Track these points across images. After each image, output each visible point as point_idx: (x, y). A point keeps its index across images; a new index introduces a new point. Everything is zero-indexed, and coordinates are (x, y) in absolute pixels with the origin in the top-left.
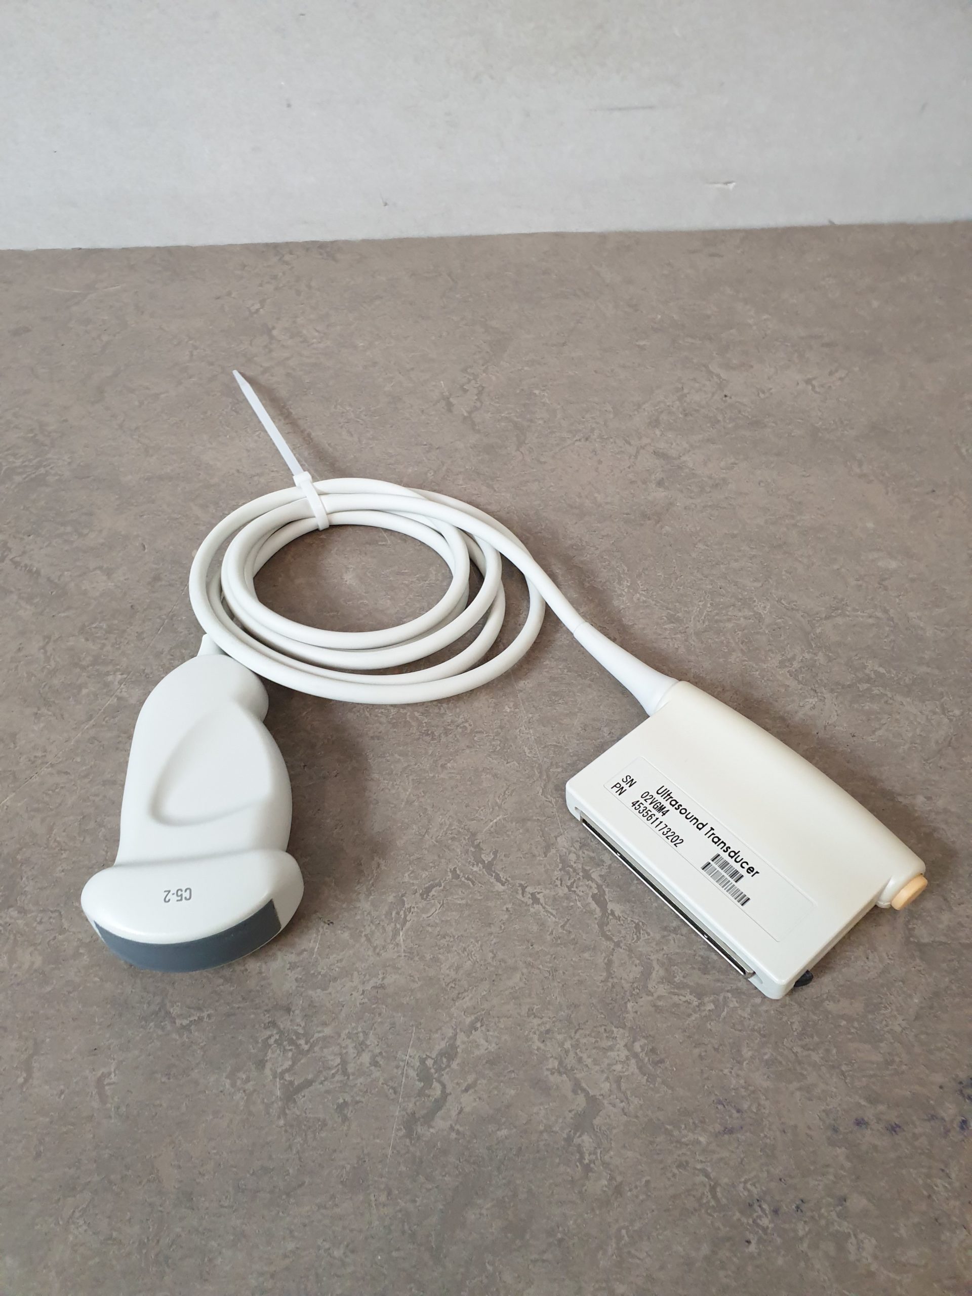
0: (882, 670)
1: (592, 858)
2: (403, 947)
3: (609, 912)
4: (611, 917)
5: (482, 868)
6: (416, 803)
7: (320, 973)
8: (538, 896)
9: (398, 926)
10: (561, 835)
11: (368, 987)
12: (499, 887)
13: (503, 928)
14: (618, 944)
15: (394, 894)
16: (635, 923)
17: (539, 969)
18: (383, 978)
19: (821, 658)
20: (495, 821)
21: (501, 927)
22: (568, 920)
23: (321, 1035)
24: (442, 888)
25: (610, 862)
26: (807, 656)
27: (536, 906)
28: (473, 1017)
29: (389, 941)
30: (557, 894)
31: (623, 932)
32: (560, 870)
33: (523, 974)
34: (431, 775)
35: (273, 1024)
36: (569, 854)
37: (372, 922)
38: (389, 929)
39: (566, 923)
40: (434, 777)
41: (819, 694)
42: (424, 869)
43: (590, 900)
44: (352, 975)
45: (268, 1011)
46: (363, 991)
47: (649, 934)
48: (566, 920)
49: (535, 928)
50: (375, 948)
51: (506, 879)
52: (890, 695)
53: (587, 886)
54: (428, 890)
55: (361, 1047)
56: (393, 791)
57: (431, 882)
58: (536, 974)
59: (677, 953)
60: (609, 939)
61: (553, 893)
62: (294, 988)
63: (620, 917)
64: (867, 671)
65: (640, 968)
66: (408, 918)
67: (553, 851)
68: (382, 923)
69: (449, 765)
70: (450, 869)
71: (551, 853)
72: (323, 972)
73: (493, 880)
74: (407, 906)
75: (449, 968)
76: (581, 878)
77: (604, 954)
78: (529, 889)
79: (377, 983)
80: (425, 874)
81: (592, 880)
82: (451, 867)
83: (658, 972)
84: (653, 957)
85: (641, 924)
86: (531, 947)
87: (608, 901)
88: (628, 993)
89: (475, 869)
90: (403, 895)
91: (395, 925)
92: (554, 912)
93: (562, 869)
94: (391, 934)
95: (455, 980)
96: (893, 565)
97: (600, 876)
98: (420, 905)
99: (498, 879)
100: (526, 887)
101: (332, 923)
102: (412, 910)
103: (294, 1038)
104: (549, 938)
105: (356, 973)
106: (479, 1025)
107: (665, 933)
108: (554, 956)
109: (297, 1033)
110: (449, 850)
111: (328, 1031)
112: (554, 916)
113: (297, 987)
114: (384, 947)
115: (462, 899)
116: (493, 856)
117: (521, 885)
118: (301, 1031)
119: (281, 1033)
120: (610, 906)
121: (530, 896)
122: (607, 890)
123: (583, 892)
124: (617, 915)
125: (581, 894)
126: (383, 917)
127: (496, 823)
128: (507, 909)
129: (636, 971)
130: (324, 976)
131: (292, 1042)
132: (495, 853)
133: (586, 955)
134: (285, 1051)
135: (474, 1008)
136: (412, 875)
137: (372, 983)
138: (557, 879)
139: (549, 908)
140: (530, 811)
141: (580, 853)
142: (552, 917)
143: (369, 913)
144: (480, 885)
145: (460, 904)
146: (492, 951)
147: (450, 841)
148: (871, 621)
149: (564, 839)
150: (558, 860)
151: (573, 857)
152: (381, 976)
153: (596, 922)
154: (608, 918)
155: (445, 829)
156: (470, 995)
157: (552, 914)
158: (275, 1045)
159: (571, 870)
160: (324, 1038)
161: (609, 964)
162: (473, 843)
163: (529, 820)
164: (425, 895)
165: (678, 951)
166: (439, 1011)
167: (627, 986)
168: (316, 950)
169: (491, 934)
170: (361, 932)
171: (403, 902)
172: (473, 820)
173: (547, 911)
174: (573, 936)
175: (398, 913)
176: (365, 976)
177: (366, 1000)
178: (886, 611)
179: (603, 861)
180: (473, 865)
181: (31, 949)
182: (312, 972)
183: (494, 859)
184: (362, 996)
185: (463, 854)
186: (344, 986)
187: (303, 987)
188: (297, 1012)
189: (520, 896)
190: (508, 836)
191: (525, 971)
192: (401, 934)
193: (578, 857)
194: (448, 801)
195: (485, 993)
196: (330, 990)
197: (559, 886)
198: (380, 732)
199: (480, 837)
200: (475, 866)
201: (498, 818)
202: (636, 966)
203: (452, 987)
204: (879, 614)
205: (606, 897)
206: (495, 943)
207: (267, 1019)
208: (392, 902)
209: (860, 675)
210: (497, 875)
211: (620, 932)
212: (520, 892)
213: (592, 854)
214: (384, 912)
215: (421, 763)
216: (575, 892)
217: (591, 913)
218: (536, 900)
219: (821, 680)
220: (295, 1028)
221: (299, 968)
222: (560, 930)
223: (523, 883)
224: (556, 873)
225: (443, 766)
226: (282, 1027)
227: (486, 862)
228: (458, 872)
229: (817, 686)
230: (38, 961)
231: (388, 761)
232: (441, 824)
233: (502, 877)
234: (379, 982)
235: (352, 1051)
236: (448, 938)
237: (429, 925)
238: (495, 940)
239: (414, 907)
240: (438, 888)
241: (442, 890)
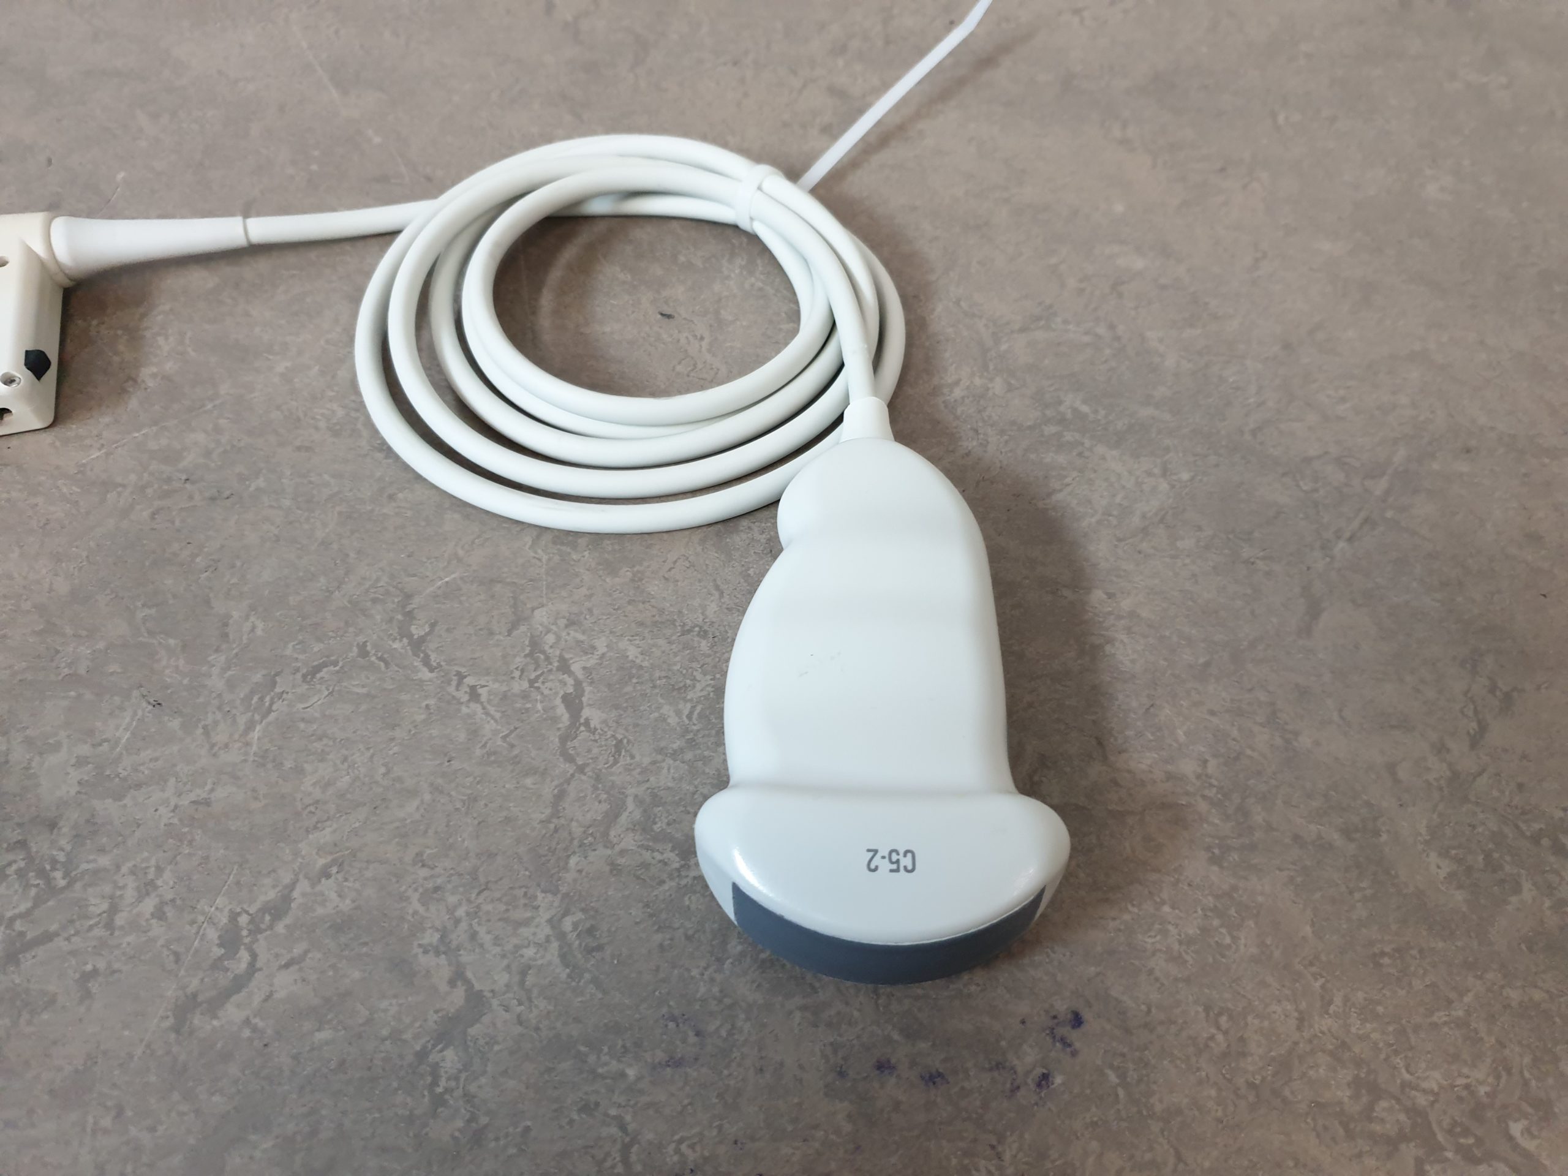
0: (1085, 409)
1: (579, 643)
2: (254, 748)
3: (582, 720)
4: (582, 728)
5: (406, 644)
6: (335, 546)
7: (118, 776)
8: (480, 691)
9: (257, 717)
10: (543, 606)
11: (185, 802)
12: (425, 674)
13: (413, 732)
14: (581, 769)
15: (264, 672)
16: (616, 739)
17: (450, 796)
18: (212, 790)
19: (998, 386)
20: (447, 579)
21: (410, 731)
22: (516, 729)
23: (90, 866)
24: (337, 668)
25: (605, 650)
26: (978, 381)
27: (473, 705)
28: (329, 858)
29: (236, 737)
30: (509, 690)
31: (595, 751)
32: (526, 656)
33: (422, 802)
34: (369, 508)
35: (22, 844)
36: (546, 634)
37: (219, 708)
38: (242, 720)
39: (511, 732)
40: (372, 511)
41: (981, 436)
42: (319, 640)
43: (558, 701)
44: (166, 781)
45: (20, 825)
46: (176, 807)
47: (632, 757)
48: (512, 728)
49: (462, 737)
50: (213, 746)
51: (439, 664)
52: (1087, 443)
53: (561, 681)
54: (318, 669)
55: (147, 888)
56: (306, 527)
57: (324, 659)
58: (443, 804)
59: (669, 788)
60: (570, 759)
61: (504, 688)
62: (73, 792)
63: (596, 729)
64: (1062, 408)
65: (605, 807)
66: (274, 707)
67: (523, 628)
68: (234, 711)
69: (400, 495)
70: (358, 644)
71: (519, 631)
72: (124, 774)
73: (417, 663)
74: (278, 690)
75: (314, 784)
76: (554, 669)
77: (556, 783)
78: (470, 681)
79: (199, 796)
80: (317, 647)
81: (570, 673)
82: (361, 639)
83: (632, 812)
84: (631, 791)
85: (625, 741)
86: (447, 764)
87: (585, 704)
88: (576, 843)
89: (396, 645)
90: (277, 674)
91: (253, 716)
92: (498, 715)
93: (530, 655)
94: (242, 728)
95: (317, 802)
96: (1139, 264)
97: (584, 668)
98: (299, 690)
99: (426, 662)
100: (465, 677)
101: (159, 704)
102: (285, 696)
103: (48, 867)
104: (478, 752)
105: (172, 780)
106: (334, 870)
107: (659, 757)
108: (478, 779)
109: (54, 862)
110: (365, 615)
111: (104, 861)
112: (496, 721)
113: (79, 792)
114: (226, 746)
115: (363, 686)
116: (427, 630)
117: (458, 674)
118: (61, 857)
119: (30, 859)
120: (586, 713)
121: (468, 690)
122: (588, 689)
123: (551, 689)
124: (592, 726)
125: (546, 692)
126: (238, 702)
127: (447, 582)
128: (427, 706)
129: (597, 810)
130: (125, 779)
131: (42, 873)
132: (433, 625)
133: (529, 781)
134: (27, 886)
135: (335, 845)
136: (297, 647)
137: (192, 797)
138: (517, 669)
139: (492, 710)
140: (506, 570)
141: (564, 634)
142: (492, 722)
143: (220, 696)
144: (396, 669)
145: (358, 694)
146: (385, 765)
147: (369, 604)
148: (1086, 339)
149: (544, 613)
150: (527, 643)
151: (550, 639)
152: (208, 787)
153: (558, 734)
154: (578, 729)
155: (367, 586)
156: (335, 826)
157: (493, 718)
158: (15, 876)
159: (542, 657)
160: (96, 872)
161: (560, 796)
162: (404, 607)
163: (500, 582)
164: (309, 677)
165: (670, 784)
166: (282, 845)
167: (577, 831)
168: (124, 741)
169: (392, 739)
170: (199, 720)
171: (274, 684)
172: (414, 575)
173: (487, 714)
174: (516, 752)
175: (261, 699)
176: (185, 784)
177: (175, 821)
178: (1112, 327)
179: (594, 648)
180: (394, 640)
182: (108, 773)
183: (427, 634)
184: (172, 814)
185: (384, 623)
186: (150, 797)
187: (86, 794)
188: (65, 830)
189: (452, 689)
190: (461, 602)
191: (428, 797)
192: (258, 728)
193: (558, 638)
194: (384, 546)
195: (357, 825)
196: (127, 801)
197: (517, 679)
198: (312, 442)
199: (416, 601)
200: (397, 641)
201: (453, 576)
202: (600, 802)
203: (311, 812)
204: (1101, 330)
205: (584, 699)
206: (395, 754)
207: (15, 836)
208: (257, 683)
209: (1049, 413)
210: (427, 656)
211: (589, 751)
212: (454, 683)
213: (581, 637)
214: (242, 695)
215: (359, 490)
216: (538, 688)
217: (555, 720)
218: (474, 694)
219: (990, 417)
220: (55, 853)
221: (90, 765)
222: (499, 742)
223: (463, 670)
224: (518, 659)
225: (391, 497)
226: (34, 850)
227: (416, 637)
228: (369, 648)
229: (980, 424)
231: (311, 482)
232: (364, 579)
233: (433, 660)
234: (205, 795)
235: (130, 894)
236: (325, 741)
237: (303, 720)
238: (396, 749)
239: (287, 693)
240: (332, 668)
241: (338, 672)
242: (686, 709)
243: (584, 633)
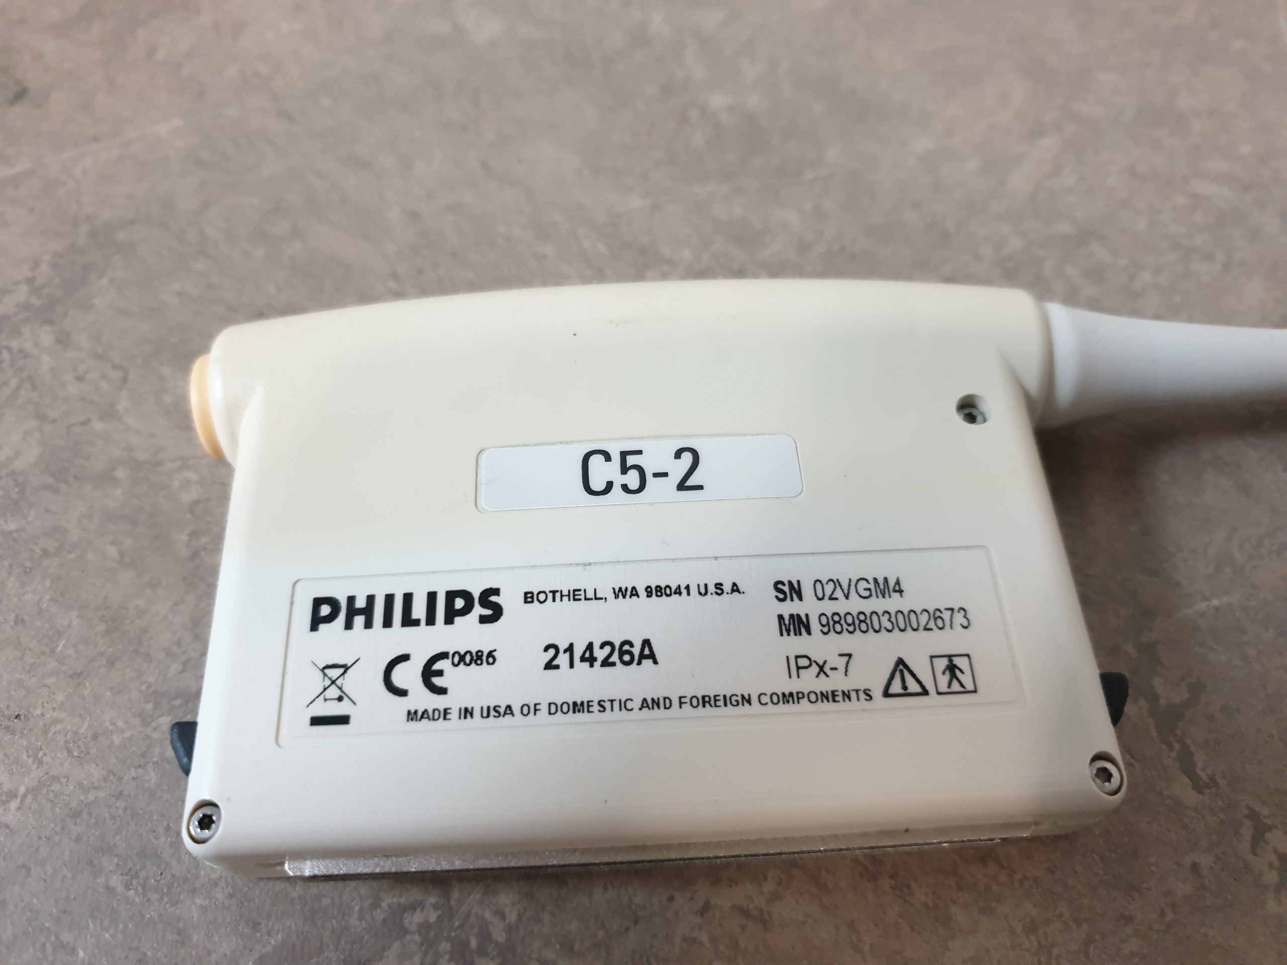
20: (1216, 602)
21: (1162, 914)
51: (1212, 778)
103: (474, 943)
116: (1188, 696)
117: (1253, 815)
118: (499, 934)
121: (1274, 858)
127: (1217, 609)
128: (1195, 867)
131: (462, 955)
158: (417, 938)
162: (1141, 633)
169: (1129, 919)
181: (32, 423)
183: (1185, 704)
189: (1243, 846)
199: (1162, 628)
201: (1225, 599)
212: (1248, 834)
220: (488, 915)
223: (1264, 811)
227: (1163, 702)
230: (31, 455)
233: (1200, 764)
238: (1133, 945)
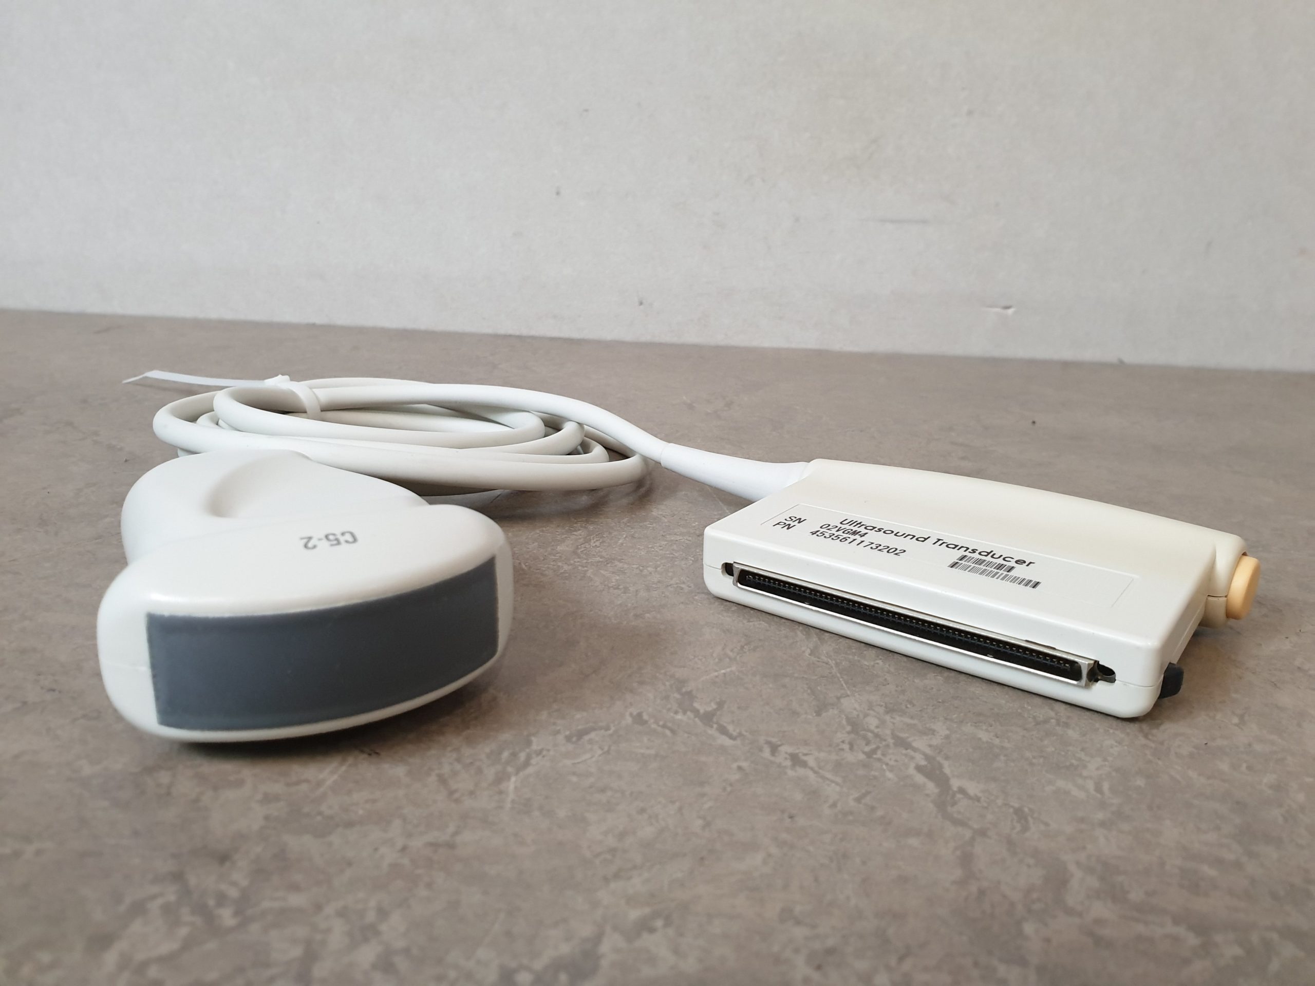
1: (910, 725)
2: (512, 797)
3: (955, 789)
4: (959, 796)
5: (692, 717)
7: (320, 814)
8: (804, 758)
9: (510, 770)
10: (848, 696)
11: (417, 843)
12: (725, 741)
13: (728, 789)
14: (981, 833)
15: (512, 733)
16: (1012, 807)
17: (808, 851)
18: (456, 833)
20: (723, 671)
21: (724, 789)
22: (869, 792)
23: (276, 905)
24: (609, 732)
25: (947, 732)
27: (801, 770)
28: (647, 910)
29: (484, 786)
30: (843, 760)
31: (991, 817)
32: (849, 733)
33: (769, 855)
36: (865, 717)
37: (457, 763)
38: (490, 773)
39: (865, 795)
42: (579, 709)
43: (912, 771)
44: (389, 822)
45: (176, 856)
46: (405, 848)
47: (1046, 825)
48: (864, 791)
49: (798, 796)
50: (452, 793)
51: (740, 734)
53: (906, 755)
54: (582, 734)
55: (368, 933)
57: (590, 725)
58: (801, 859)
60: (960, 823)
61: (834, 757)
62: (255, 828)
63: (978, 798)
65: (1039, 871)
66: (533, 762)
67: (833, 712)
68: (477, 764)
70: (630, 715)
71: (828, 714)
72: (329, 812)
73: (712, 732)
74: (535, 747)
75: (604, 833)
76: (892, 745)
77: (953, 845)
78: (785, 749)
79: (437, 838)
80: (579, 714)
81: (915, 750)
82: (633, 711)
84: (1067, 857)
85: (1026, 810)
86: (789, 820)
87: (950, 775)
88: (1020, 909)
89: (680, 717)
90: (530, 736)
91: (505, 768)
92: (839, 780)
93: (854, 732)
94: (491, 778)
95: (613, 850)
97: (930, 746)
98: (563, 749)
99: (723, 731)
100: (779, 746)
101: (376, 755)
102: (545, 752)
103: (211, 902)
104: (827, 811)
105: (398, 822)
106: (659, 923)
108: (840, 836)
109: (222, 899)
110: (632, 694)
111: (296, 900)
112: (838, 784)
113: (265, 827)
114: (471, 793)
115: (648, 748)
120: (956, 783)
121: (787, 756)
122: (945, 763)
123: (897, 761)
124: (972, 794)
125: (892, 763)
126: (482, 757)
127: (724, 673)
128: (739, 768)
130: (329, 818)
131: (203, 910)
132: (720, 705)
133: (913, 842)
134: (176, 924)
135: (652, 896)
136: (553, 714)
137: (428, 839)
138: (842, 743)
139: (828, 775)
140: (789, 668)
141: (887, 718)
142: (833, 785)
144: (687, 735)
145: (643, 754)
146: (701, 818)
147: (634, 685)
149: (853, 702)
150: (844, 723)
151: (872, 721)
152: (451, 829)
153: (929, 799)
154: (954, 796)
156: (646, 876)
157: (833, 782)
158: (159, 912)
159: (870, 735)
160: (284, 912)
161: (967, 858)
162: (678, 689)
163: (787, 676)
164: (575, 738)
166: (570, 893)
167: (1014, 895)
168: (329, 783)
170: (432, 770)
173: (824, 778)
174: (880, 814)
175: (514, 755)
179: (932, 730)
180: (676, 713)
187: (274, 829)
188: (241, 864)
190: (747, 689)
191: (773, 850)
192: (513, 779)
193: (882, 721)
195: (680, 875)
196: (334, 839)
197: (847, 750)
199: (693, 685)
200: (680, 714)
201: (729, 670)
202: (1029, 866)
203: (606, 860)
205: (946, 771)
206: (710, 808)
207: (167, 867)
208: (505, 742)
210: (723, 727)
211: (982, 816)
213: (910, 721)
214: (486, 753)
216: (879, 760)
217: (918, 787)
218: (797, 760)
220: (224, 887)
221: (282, 803)
222: (852, 803)
223: (774, 740)
224: (840, 735)
227: (702, 712)
228: (645, 718)
233: (731, 730)
235: (337, 936)
236: (609, 793)
237: (574, 774)
238: (710, 804)
239: (548, 750)
240: (602, 732)
241: (611, 735)
242: (1090, 785)
243: (912, 718)
